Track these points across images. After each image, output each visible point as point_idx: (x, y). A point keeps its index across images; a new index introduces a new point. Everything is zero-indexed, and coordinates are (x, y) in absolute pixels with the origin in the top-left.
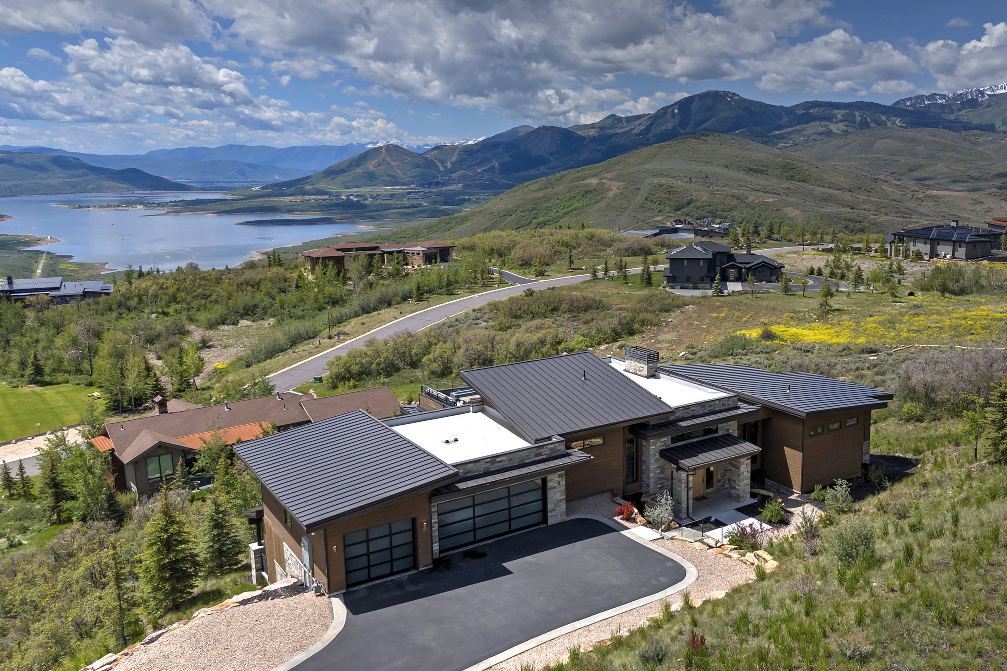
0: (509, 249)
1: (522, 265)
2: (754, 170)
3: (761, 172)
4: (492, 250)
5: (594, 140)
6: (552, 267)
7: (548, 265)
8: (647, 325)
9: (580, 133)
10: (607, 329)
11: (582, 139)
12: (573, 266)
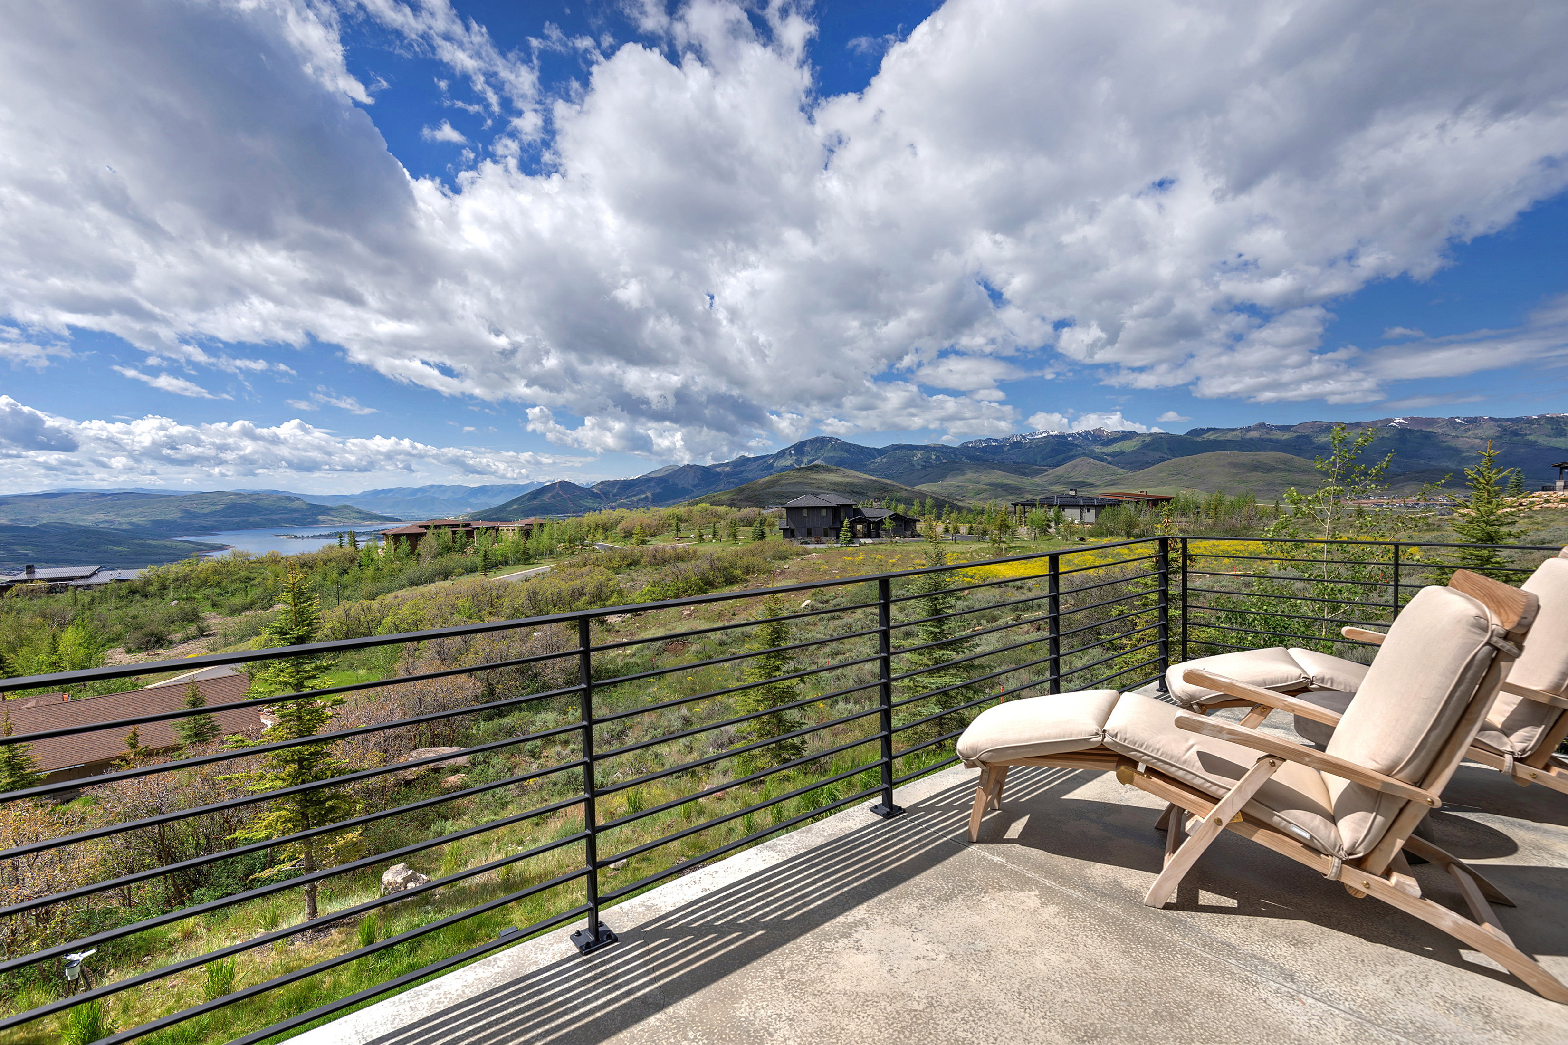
0: (617, 523)
1: (625, 537)
2: (857, 493)
3: (862, 494)
4: (597, 525)
5: (728, 475)
6: (658, 537)
7: (653, 535)
8: (753, 572)
9: (718, 470)
10: (691, 574)
11: (719, 474)
12: (681, 535)
